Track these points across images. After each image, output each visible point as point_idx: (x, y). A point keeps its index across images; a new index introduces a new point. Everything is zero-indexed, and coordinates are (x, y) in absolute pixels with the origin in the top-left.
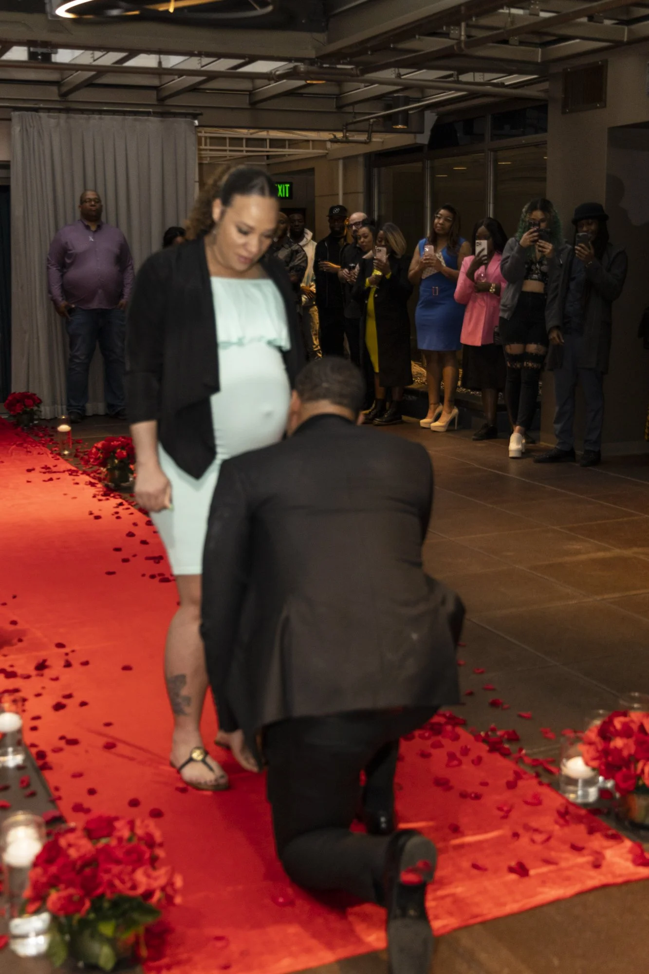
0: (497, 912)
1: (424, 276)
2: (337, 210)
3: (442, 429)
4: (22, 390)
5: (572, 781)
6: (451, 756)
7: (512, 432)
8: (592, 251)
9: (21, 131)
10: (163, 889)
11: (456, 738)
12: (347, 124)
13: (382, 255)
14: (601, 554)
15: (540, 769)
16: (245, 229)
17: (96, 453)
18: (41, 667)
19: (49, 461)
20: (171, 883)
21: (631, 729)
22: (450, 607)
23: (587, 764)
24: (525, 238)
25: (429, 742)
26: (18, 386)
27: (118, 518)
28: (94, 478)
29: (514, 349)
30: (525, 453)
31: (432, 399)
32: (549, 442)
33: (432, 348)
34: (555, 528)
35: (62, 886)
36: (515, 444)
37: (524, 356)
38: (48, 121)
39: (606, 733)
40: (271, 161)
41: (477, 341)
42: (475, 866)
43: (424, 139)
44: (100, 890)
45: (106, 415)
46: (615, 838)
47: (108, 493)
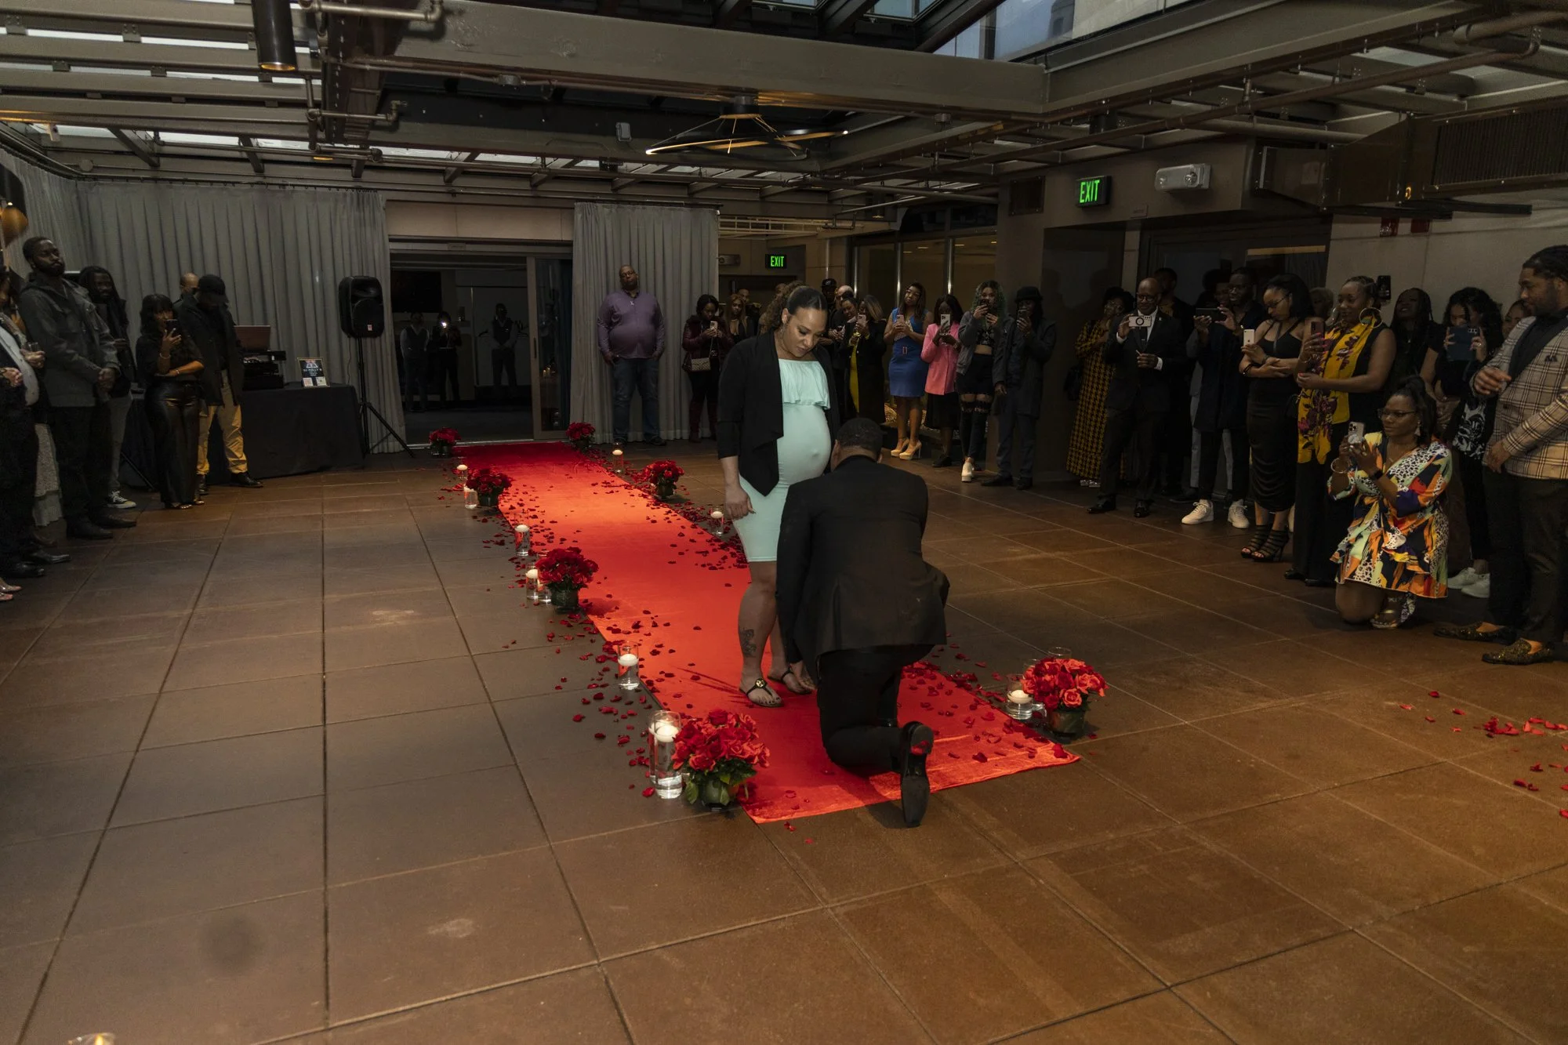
0: (966, 781)
1: (896, 339)
2: (828, 283)
3: (908, 458)
4: (578, 421)
5: (1014, 705)
6: (931, 689)
7: (964, 463)
8: (1030, 324)
9: (582, 217)
10: (759, 756)
11: (934, 678)
12: (836, 215)
13: (863, 321)
14: (1033, 556)
15: (992, 699)
16: (804, 330)
17: (649, 473)
18: (637, 626)
19: (609, 479)
20: (763, 753)
21: (1055, 668)
22: (940, 582)
23: (1025, 692)
24: (978, 311)
25: (915, 680)
26: (575, 418)
27: (670, 522)
28: (644, 491)
29: (967, 397)
30: (973, 478)
31: (901, 434)
32: (992, 471)
33: (902, 395)
34: (1000, 536)
35: (697, 752)
36: (966, 472)
37: (975, 403)
38: (603, 210)
39: (1039, 671)
40: (769, 238)
41: (940, 390)
42: (951, 755)
43: (896, 226)
44: (722, 755)
45: (643, 441)
46: (1044, 741)
47: (658, 503)
